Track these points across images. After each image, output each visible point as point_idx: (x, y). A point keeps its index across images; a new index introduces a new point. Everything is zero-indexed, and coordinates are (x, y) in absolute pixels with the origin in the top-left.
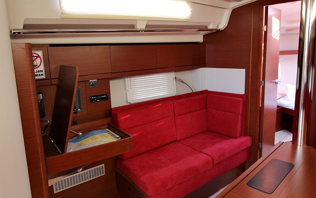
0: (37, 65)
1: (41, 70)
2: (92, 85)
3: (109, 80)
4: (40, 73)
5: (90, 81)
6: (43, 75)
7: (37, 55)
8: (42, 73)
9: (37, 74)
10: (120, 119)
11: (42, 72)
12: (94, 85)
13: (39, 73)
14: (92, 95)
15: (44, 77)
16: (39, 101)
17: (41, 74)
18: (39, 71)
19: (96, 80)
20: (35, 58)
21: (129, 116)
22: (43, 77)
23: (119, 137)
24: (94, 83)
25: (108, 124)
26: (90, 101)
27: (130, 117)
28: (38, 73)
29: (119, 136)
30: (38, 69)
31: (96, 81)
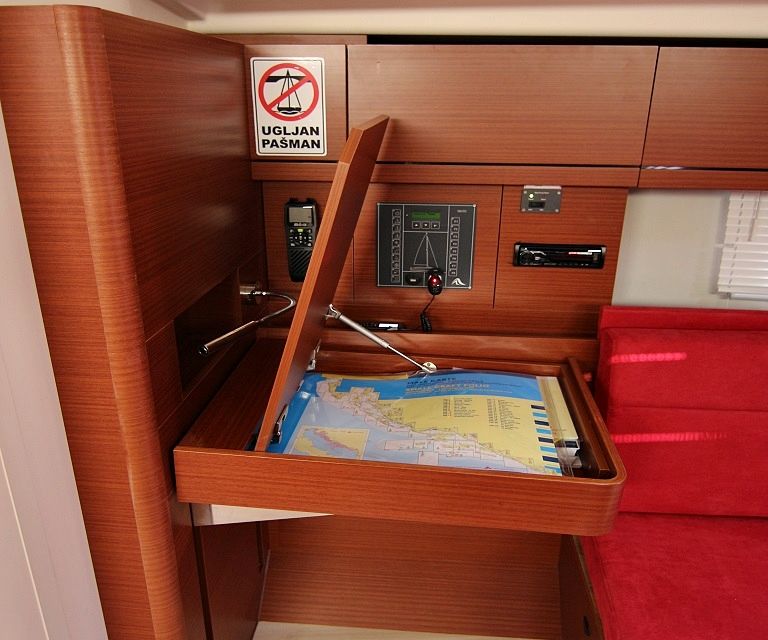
0: (299, 109)
1: (312, 128)
2: (532, 204)
3: (626, 195)
4: (309, 138)
5: (526, 187)
6: (318, 146)
7: (302, 75)
8: (315, 137)
9: (298, 141)
10: (623, 358)
11: (317, 133)
12: (541, 205)
13: (304, 137)
14: (523, 241)
15: (320, 152)
16: (300, 230)
17: (313, 142)
18: (304, 128)
19: (559, 188)
20: (295, 81)
21: (678, 356)
22: (321, 150)
23: (570, 444)
24: (544, 196)
25: (566, 362)
26: (511, 260)
27: (681, 361)
28: (302, 138)
29: (574, 437)
30: (300, 124)
31: (557, 190)
